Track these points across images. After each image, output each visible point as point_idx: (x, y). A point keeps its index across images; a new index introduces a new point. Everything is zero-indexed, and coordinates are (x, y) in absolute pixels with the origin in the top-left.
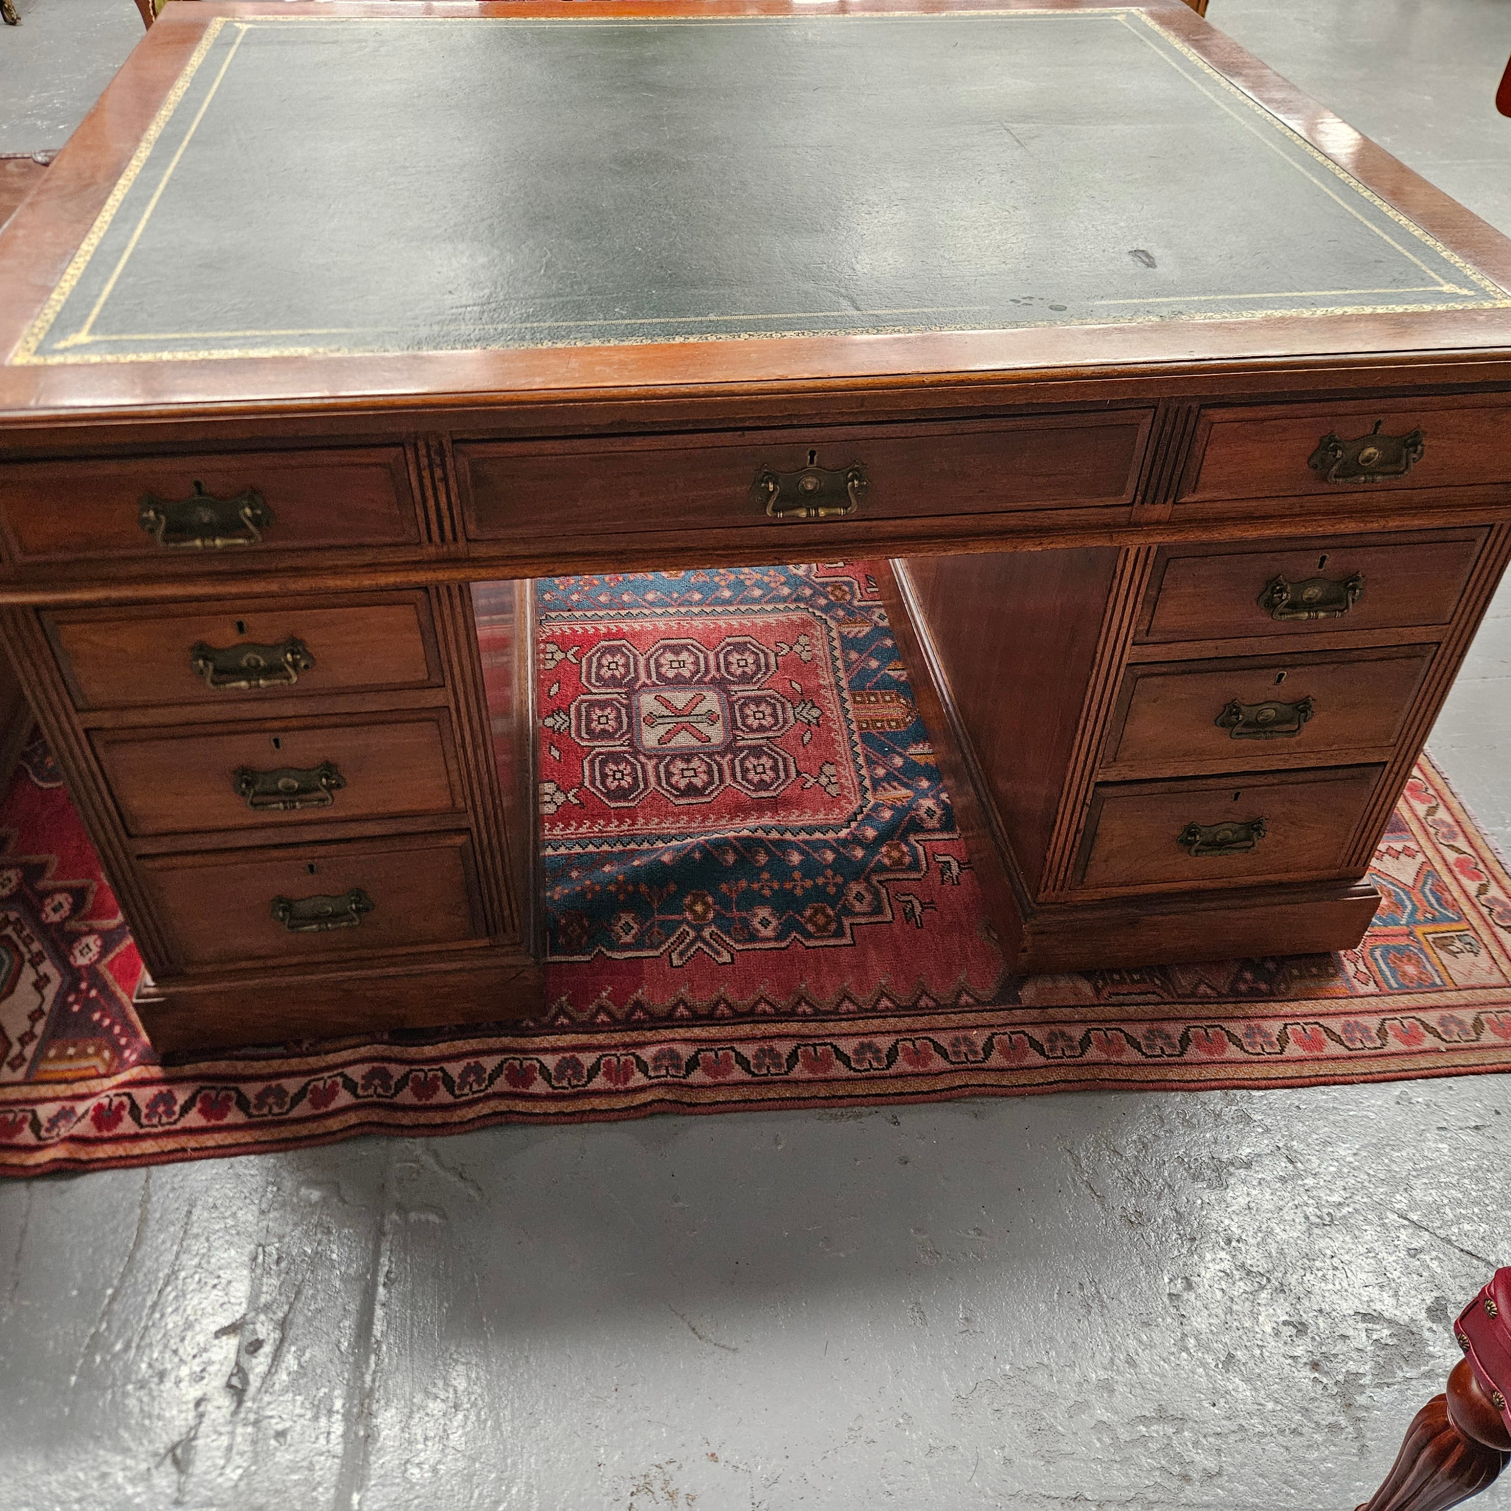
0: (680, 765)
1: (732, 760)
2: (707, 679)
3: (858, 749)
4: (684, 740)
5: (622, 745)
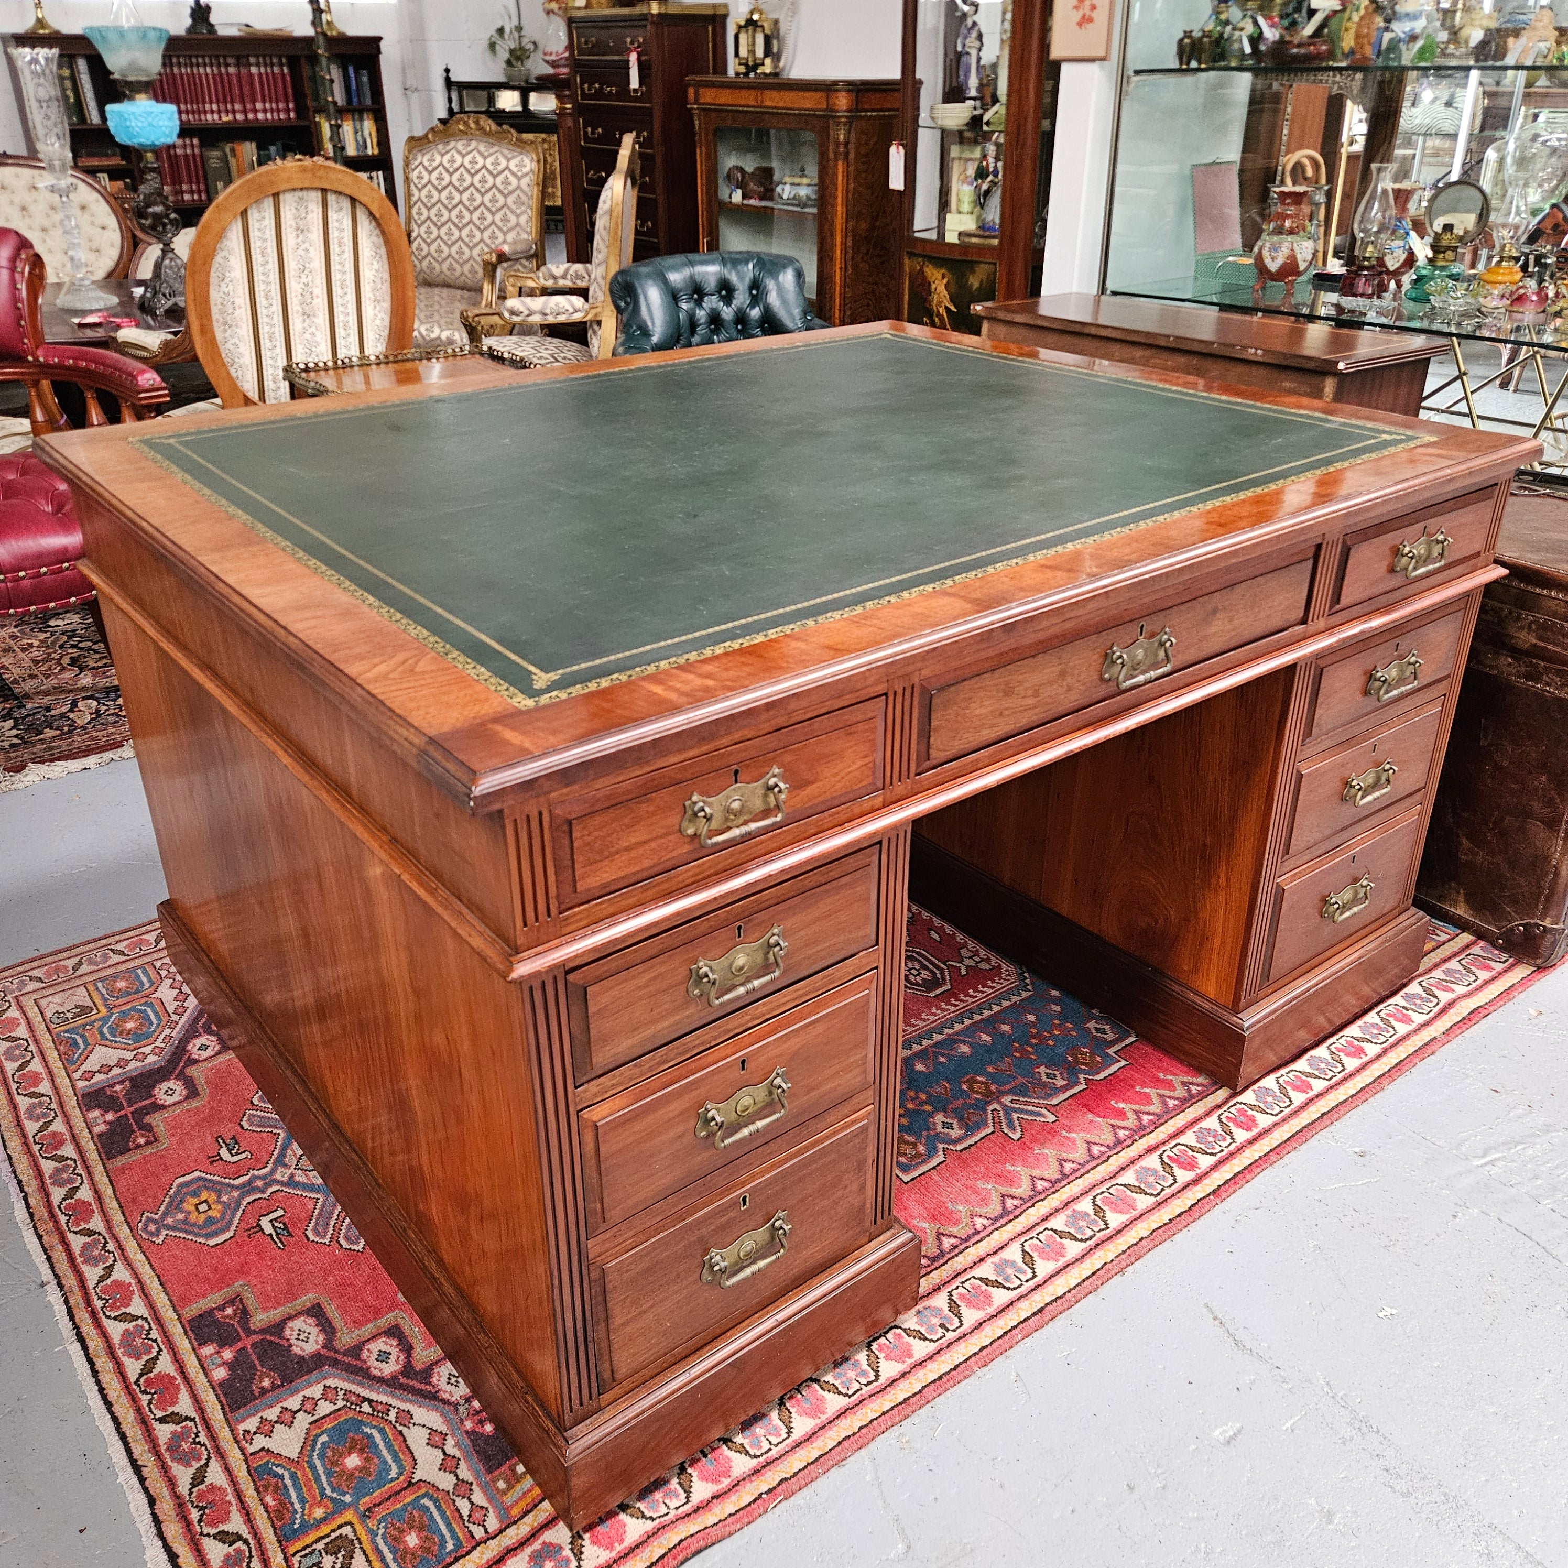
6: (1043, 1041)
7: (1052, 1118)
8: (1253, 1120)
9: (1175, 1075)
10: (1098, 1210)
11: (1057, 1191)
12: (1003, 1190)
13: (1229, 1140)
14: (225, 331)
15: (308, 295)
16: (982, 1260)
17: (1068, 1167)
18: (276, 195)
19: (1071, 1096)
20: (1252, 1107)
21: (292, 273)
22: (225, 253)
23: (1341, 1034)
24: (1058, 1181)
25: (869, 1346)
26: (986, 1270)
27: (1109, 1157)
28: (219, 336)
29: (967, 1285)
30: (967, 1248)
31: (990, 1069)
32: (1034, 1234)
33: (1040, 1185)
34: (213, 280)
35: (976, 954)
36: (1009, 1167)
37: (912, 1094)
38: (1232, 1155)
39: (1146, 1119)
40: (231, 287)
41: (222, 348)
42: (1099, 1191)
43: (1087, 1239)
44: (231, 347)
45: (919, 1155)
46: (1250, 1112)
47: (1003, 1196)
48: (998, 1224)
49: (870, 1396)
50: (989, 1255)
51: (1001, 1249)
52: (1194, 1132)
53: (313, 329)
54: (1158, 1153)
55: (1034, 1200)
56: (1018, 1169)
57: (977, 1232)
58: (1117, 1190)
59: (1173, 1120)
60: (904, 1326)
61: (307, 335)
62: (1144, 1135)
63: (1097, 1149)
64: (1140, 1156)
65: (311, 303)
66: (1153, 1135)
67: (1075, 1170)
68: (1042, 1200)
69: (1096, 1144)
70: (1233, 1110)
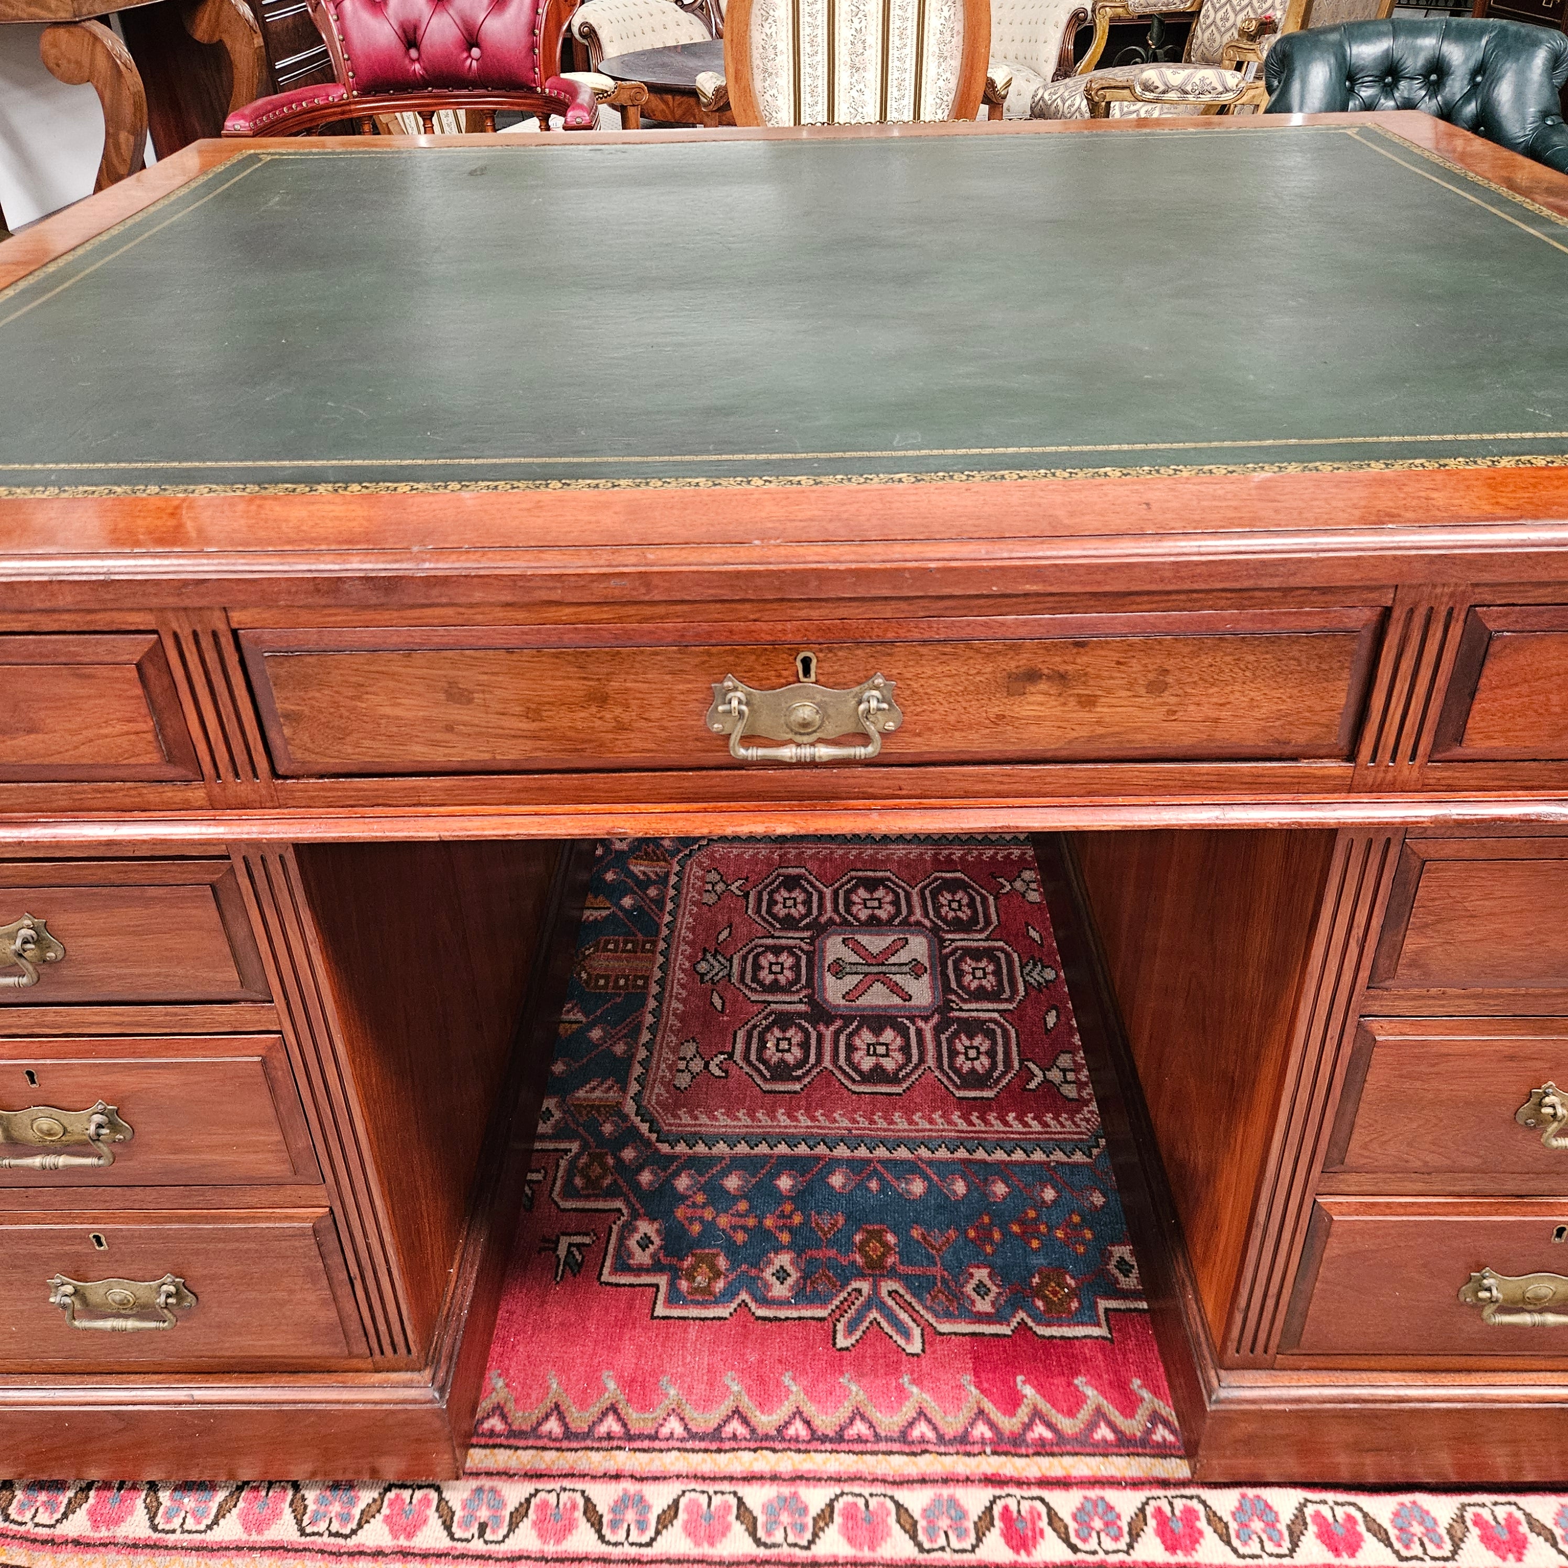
0: (883, 914)
1: (820, 914)
2: (838, 1023)
3: (667, 918)
4: (875, 943)
5: (953, 941)
6: (1025, 1236)
7: (915, 1347)
8: (1195, 1537)
9: (1156, 1392)
10: (824, 1517)
11: (807, 1451)
12: (747, 1404)
13: (1122, 1545)
14: (765, 80)
15: (859, 46)
16: (617, 1477)
17: (860, 1428)
19: (973, 1334)
20: (1213, 1518)
21: (843, 16)
23: (1512, 1498)
24: (824, 1439)
25: (388, 1489)
26: (604, 1494)
27: (925, 1452)
28: (758, 85)
29: (564, 1496)
30: (619, 1448)
31: (916, 1233)
32: (711, 1488)
33: (798, 1429)
35: (1076, 1069)
36: (787, 1380)
37: (788, 1208)
39: (1040, 1430)
40: (774, 29)
41: (760, 100)
42: (857, 1490)
43: (766, 1545)
44: (769, 99)
45: (707, 1290)
46: (1202, 1524)
47: (737, 1411)
48: (689, 1445)
49: (322, 1552)
50: (632, 1476)
51: (656, 1479)
52: (1085, 1498)
53: (862, 86)
54: (998, 1492)
55: (765, 1444)
56: (794, 1389)
57: (654, 1437)
58: (882, 1505)
59: (1076, 1458)
60: (446, 1495)
61: (854, 93)
62: (1006, 1454)
63: (921, 1429)
64: (968, 1480)
65: (862, 54)
66: (1020, 1462)
67: (860, 1439)
68: (774, 1451)
69: (929, 1421)
70: (1179, 1504)
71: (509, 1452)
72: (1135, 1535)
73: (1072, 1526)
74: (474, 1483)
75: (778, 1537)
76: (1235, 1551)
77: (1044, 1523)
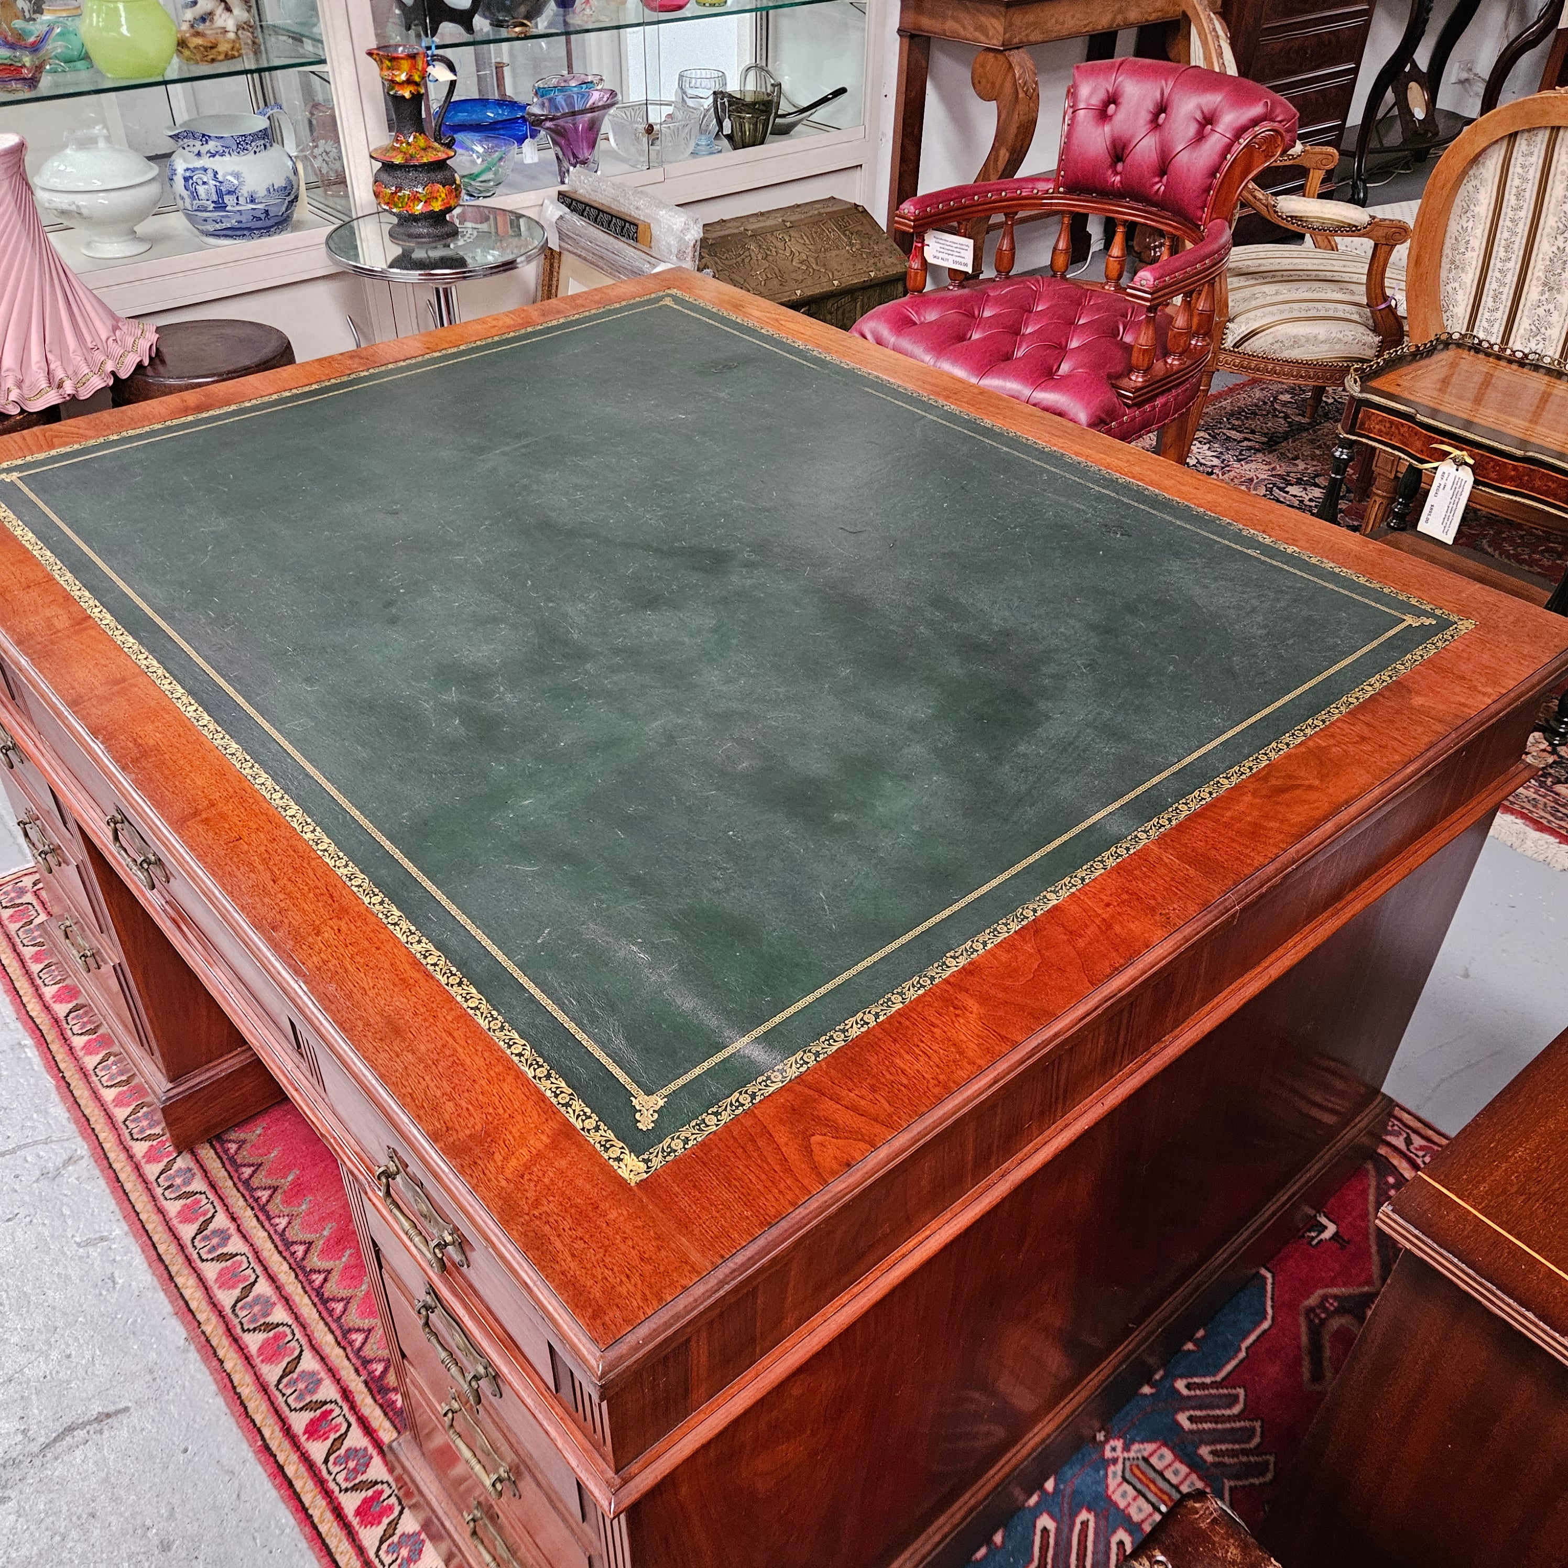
8: (374, 1521)
10: (268, 1327)
11: (306, 1292)
12: (319, 1245)
13: (344, 1486)
14: (1450, 271)
15: (1559, 265)
16: (234, 1219)
17: (339, 1307)
18: (1556, 130)
20: (394, 1525)
21: (1547, 230)
22: (1477, 182)
24: (320, 1295)
25: (168, 1134)
26: (221, 1221)
27: (344, 1349)
28: (1444, 273)
29: (208, 1206)
30: (253, 1209)
32: (254, 1265)
33: (318, 1279)
34: (1456, 209)
38: (321, 1483)
40: (1470, 224)
41: (1442, 288)
42: (296, 1331)
43: (234, 1311)
44: (1450, 291)
46: (385, 1521)
47: (310, 1243)
48: (275, 1237)
49: (120, 1136)
50: (238, 1226)
51: (244, 1237)
52: (366, 1449)
53: (1551, 307)
54: (340, 1401)
55: (298, 1270)
56: (344, 1259)
57: (269, 1218)
58: (294, 1349)
59: (391, 1428)
60: (179, 1159)
61: (1540, 311)
62: (370, 1391)
63: (358, 1338)
64: (338, 1381)
65: (1560, 274)
66: (369, 1400)
67: (331, 1312)
68: (297, 1276)
69: (366, 1338)
70: (393, 1500)
71: (220, 1165)
72: (354, 1488)
73: (342, 1451)
74: (192, 1165)
75: (242, 1314)
76: (379, 1549)
77: (333, 1436)
